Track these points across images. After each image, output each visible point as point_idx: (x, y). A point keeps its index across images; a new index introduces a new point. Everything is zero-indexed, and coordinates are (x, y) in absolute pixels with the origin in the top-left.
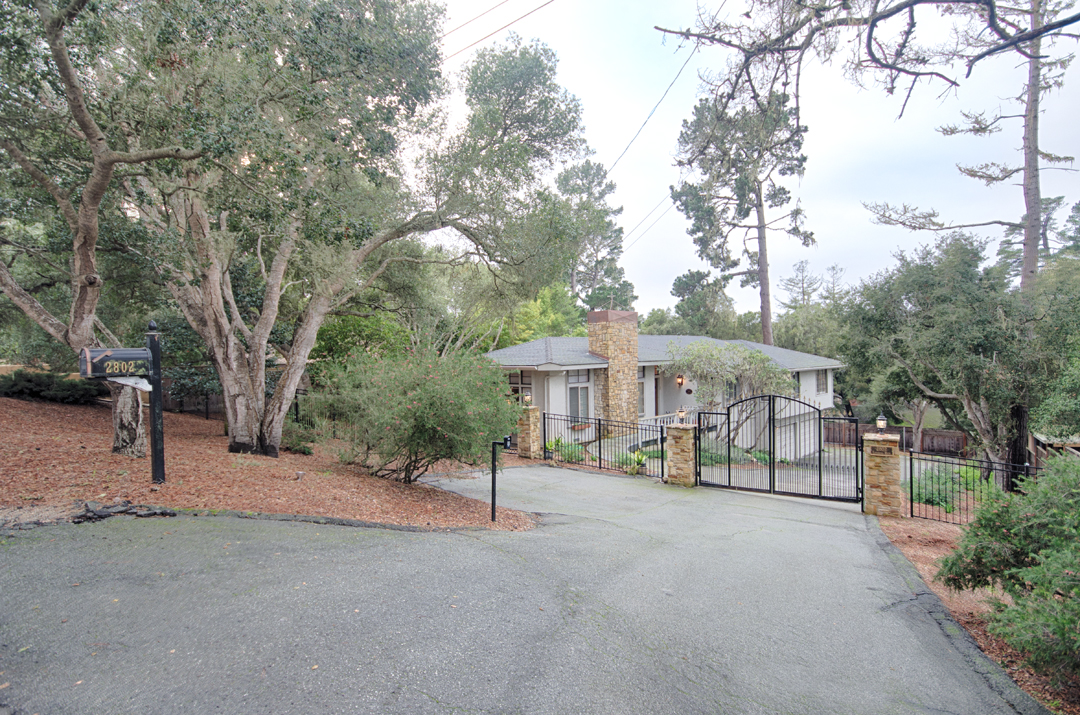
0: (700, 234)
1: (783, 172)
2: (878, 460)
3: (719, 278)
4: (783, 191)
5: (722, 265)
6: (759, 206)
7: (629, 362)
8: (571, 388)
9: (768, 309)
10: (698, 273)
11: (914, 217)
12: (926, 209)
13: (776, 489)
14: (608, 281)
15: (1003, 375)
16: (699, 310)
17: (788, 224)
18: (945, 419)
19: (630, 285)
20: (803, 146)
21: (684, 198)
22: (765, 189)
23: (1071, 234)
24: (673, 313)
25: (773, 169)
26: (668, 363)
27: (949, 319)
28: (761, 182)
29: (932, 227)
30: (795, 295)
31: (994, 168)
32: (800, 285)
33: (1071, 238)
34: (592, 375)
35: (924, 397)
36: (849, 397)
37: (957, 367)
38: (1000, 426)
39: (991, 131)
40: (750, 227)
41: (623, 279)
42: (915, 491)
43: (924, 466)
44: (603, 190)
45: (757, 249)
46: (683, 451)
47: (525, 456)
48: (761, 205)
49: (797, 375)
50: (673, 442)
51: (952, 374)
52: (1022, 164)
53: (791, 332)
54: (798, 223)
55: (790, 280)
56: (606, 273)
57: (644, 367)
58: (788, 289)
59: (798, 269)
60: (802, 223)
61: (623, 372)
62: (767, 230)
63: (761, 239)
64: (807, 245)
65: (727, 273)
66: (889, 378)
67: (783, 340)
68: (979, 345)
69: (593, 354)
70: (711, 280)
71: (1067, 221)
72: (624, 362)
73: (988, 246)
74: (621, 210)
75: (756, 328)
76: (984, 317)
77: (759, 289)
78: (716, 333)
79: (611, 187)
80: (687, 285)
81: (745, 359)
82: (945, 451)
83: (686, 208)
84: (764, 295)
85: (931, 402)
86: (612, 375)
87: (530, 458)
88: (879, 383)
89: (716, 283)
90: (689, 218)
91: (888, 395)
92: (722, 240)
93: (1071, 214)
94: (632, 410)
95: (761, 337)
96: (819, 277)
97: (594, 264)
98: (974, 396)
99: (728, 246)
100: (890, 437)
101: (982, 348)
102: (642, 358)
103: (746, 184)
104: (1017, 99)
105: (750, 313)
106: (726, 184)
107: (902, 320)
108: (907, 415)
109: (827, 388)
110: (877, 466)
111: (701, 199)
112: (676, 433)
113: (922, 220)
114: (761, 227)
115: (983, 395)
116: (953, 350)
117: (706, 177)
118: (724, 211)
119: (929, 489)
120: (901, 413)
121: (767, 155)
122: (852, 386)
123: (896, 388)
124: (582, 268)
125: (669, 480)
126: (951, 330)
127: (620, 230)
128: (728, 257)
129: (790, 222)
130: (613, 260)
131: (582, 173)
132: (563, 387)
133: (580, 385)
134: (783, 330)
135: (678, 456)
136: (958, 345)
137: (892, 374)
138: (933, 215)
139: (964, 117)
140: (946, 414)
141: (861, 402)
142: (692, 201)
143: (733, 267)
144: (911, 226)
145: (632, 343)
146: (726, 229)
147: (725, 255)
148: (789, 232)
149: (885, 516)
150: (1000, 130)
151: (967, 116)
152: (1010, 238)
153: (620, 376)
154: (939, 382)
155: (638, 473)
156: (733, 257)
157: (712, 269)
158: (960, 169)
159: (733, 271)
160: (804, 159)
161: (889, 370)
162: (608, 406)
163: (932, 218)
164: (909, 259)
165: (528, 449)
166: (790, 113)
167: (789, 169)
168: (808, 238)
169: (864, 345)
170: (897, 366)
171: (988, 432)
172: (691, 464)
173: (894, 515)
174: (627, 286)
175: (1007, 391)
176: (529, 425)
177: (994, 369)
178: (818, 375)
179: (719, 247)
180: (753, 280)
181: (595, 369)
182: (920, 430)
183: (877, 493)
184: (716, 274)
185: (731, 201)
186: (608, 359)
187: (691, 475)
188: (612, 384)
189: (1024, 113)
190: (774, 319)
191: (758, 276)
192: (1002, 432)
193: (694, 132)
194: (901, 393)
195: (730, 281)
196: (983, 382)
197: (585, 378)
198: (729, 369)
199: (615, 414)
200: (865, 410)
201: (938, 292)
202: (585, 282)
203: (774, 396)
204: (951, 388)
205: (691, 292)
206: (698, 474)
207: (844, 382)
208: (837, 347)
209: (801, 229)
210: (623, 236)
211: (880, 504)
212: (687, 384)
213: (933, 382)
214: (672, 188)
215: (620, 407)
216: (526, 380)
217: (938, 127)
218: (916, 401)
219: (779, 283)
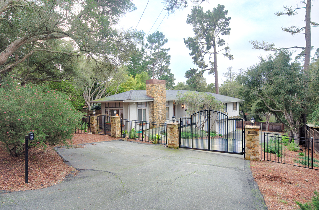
0: (194, 56)
1: (223, 34)
2: (251, 137)
3: (201, 71)
4: (222, 41)
5: (202, 67)
6: (214, 45)
7: (162, 99)
8: (139, 109)
9: (217, 82)
10: (194, 69)
11: (266, 46)
12: (270, 43)
13: (211, 149)
14: (166, 74)
15: (298, 102)
16: (194, 82)
17: (224, 52)
18: (277, 119)
19: (173, 75)
20: (229, 25)
21: (189, 43)
22: (217, 40)
23: (316, 58)
24: (186, 84)
25: (219, 33)
26: (177, 100)
27: (279, 81)
28: (215, 37)
29: (272, 50)
30: (228, 78)
31: (295, 28)
32: (230, 75)
33: (316, 60)
34: (147, 104)
35: (270, 111)
36: (245, 112)
37: (282, 99)
38: (297, 121)
39: (293, 14)
40: (211, 53)
41: (170, 73)
42: (266, 148)
43: (270, 136)
44: (163, 42)
45: (214, 61)
46: (174, 134)
47: (114, 137)
48: (215, 45)
49: (226, 104)
50: (170, 130)
51: (280, 102)
52: (305, 26)
53: (226, 90)
54: (228, 52)
55: (226, 73)
56: (165, 71)
57: (169, 101)
58: (226, 76)
59: (229, 70)
60: (229, 52)
61: (160, 103)
62: (217, 54)
63: (215, 57)
64: (231, 60)
65: (203, 69)
66: (257, 104)
67: (223, 92)
68: (290, 91)
69: (148, 96)
70: (198, 72)
71: (315, 54)
72: (160, 99)
73: (293, 53)
74: (169, 49)
75: (214, 88)
76: (292, 80)
77: (214, 75)
78: (200, 90)
79: (166, 41)
80: (190, 74)
81: (206, 98)
82: (276, 130)
83: (189, 46)
84: (216, 77)
85: (272, 113)
86: (155, 104)
87: (116, 137)
88: (254, 106)
89: (200, 72)
90: (190, 49)
91: (257, 111)
92: (202, 58)
93: (316, 52)
94: (164, 117)
95: (215, 91)
96: (236, 72)
97: (161, 68)
98: (288, 111)
99: (204, 60)
100: (255, 127)
101: (291, 92)
102: (168, 98)
103: (209, 37)
104: (303, 2)
105: (212, 84)
106: (203, 38)
107: (262, 82)
108: (264, 118)
109: (237, 109)
110: (251, 139)
111: (194, 43)
112: (171, 126)
113: (269, 47)
114: (215, 53)
115: (291, 110)
116: (281, 93)
117: (196, 35)
118: (203, 48)
119: (271, 146)
120: (262, 117)
121: (217, 28)
122: (246, 108)
123: (260, 108)
124: (157, 69)
125: (169, 145)
126: (280, 85)
127: (170, 56)
128: (204, 64)
129: (225, 51)
130: (167, 66)
131: (156, 36)
132: (136, 109)
133: (143, 108)
134: (223, 89)
135: (172, 136)
136: (282, 91)
137: (258, 103)
138: (273, 45)
139: (284, 8)
140: (277, 117)
141: (249, 114)
142: (192, 44)
143: (206, 67)
144: (265, 49)
145: (163, 92)
146: (203, 54)
147: (203, 63)
148: (225, 55)
149: (253, 160)
150: (297, 14)
151: (285, 8)
152: (297, 60)
153: (159, 104)
154: (275, 105)
155: (157, 143)
156: (206, 64)
157: (199, 68)
158: (283, 29)
159: (206, 69)
160: (230, 29)
161: (257, 102)
162: (154, 116)
163: (273, 46)
164: (264, 59)
165: (115, 134)
166: (225, 12)
167: (225, 33)
168: (231, 57)
169: (248, 92)
170: (260, 100)
171: (293, 124)
172: (177, 139)
173: (257, 160)
174: (172, 75)
175: (300, 108)
176: (115, 124)
177: (296, 100)
178: (234, 104)
179: (201, 60)
180: (213, 72)
181: (149, 102)
182: (268, 123)
183: (250, 150)
184: (200, 69)
185: (205, 44)
186: (153, 98)
187: (177, 144)
188: (155, 108)
189: (306, 7)
190: (220, 86)
191: (214, 71)
192: (298, 124)
193: (192, 19)
194: (262, 110)
195: (204, 72)
196: (291, 105)
197: (145, 105)
198: (201, 102)
199: (156, 119)
200: (250, 116)
201: (275, 70)
202: (158, 74)
203: (209, 111)
204: (280, 107)
205: (192, 76)
206: (180, 143)
207: (243, 107)
208: (239, 93)
209: (229, 54)
210: (171, 58)
211: (252, 155)
212: (186, 107)
213: (273, 105)
214: (184, 39)
215: (158, 116)
216: (121, 106)
217: (275, 13)
218: (267, 113)
219: (223, 74)
